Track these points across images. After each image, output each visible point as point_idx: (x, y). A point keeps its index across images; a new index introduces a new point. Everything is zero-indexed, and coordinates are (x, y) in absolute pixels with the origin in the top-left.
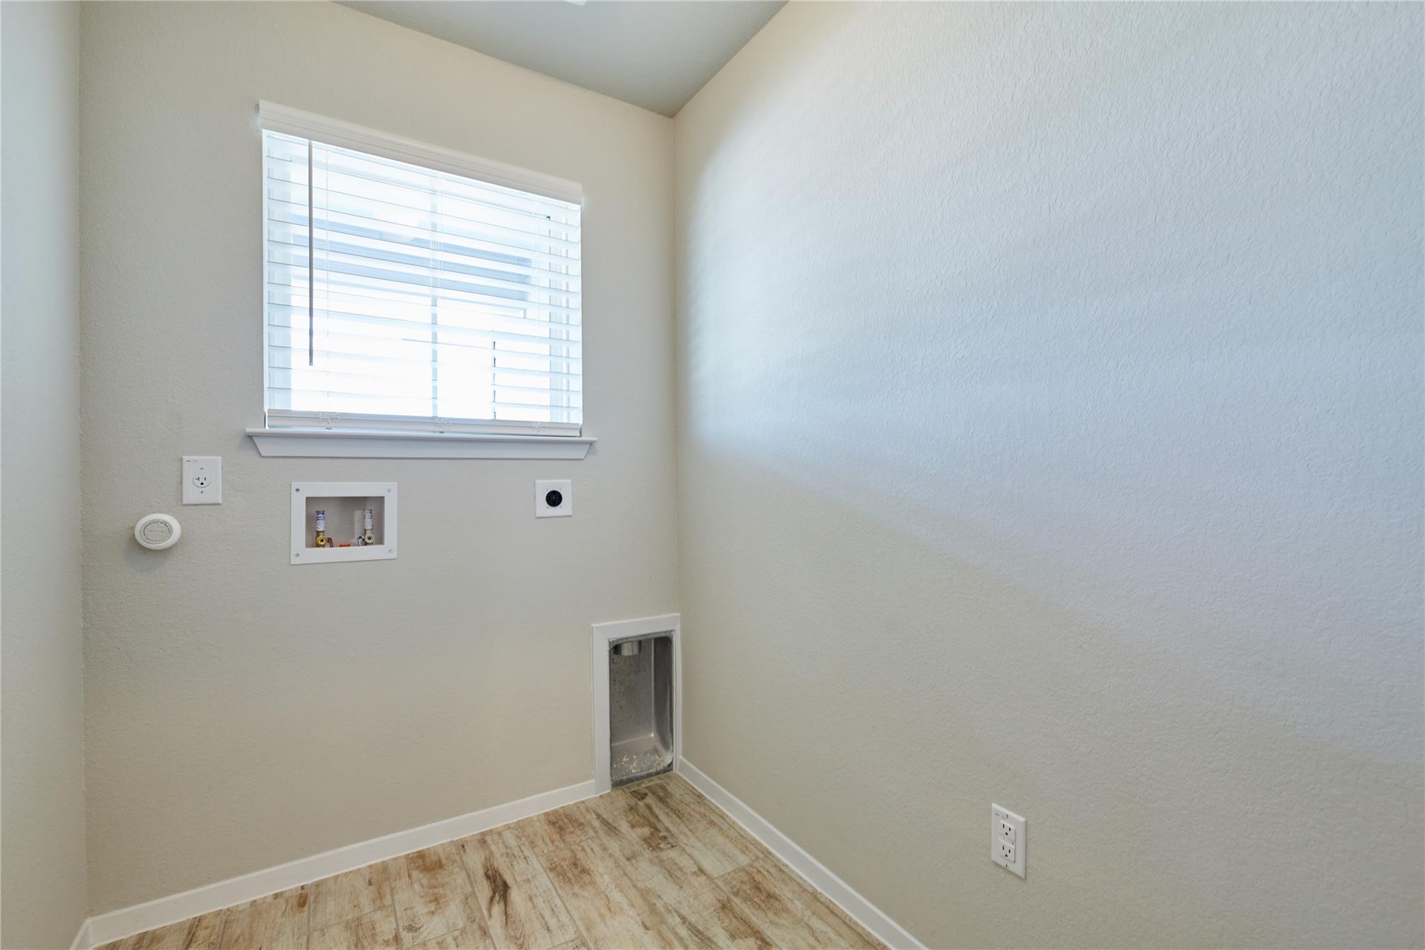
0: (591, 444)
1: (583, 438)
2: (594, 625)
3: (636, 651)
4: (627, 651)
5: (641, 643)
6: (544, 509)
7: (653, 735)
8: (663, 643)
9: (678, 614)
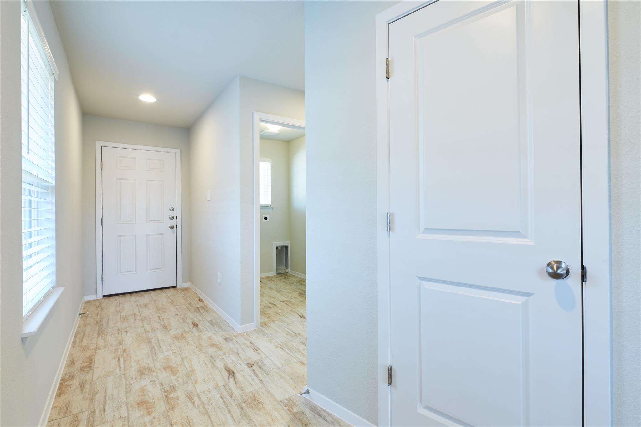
0: (272, 208)
1: (271, 207)
2: (273, 243)
3: (281, 249)
4: (279, 248)
5: (282, 247)
6: (264, 220)
7: (284, 267)
8: (286, 247)
9: (289, 242)
